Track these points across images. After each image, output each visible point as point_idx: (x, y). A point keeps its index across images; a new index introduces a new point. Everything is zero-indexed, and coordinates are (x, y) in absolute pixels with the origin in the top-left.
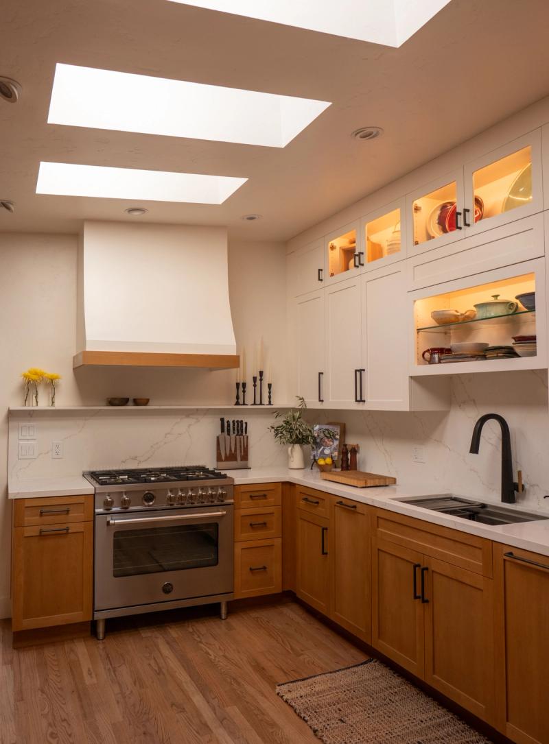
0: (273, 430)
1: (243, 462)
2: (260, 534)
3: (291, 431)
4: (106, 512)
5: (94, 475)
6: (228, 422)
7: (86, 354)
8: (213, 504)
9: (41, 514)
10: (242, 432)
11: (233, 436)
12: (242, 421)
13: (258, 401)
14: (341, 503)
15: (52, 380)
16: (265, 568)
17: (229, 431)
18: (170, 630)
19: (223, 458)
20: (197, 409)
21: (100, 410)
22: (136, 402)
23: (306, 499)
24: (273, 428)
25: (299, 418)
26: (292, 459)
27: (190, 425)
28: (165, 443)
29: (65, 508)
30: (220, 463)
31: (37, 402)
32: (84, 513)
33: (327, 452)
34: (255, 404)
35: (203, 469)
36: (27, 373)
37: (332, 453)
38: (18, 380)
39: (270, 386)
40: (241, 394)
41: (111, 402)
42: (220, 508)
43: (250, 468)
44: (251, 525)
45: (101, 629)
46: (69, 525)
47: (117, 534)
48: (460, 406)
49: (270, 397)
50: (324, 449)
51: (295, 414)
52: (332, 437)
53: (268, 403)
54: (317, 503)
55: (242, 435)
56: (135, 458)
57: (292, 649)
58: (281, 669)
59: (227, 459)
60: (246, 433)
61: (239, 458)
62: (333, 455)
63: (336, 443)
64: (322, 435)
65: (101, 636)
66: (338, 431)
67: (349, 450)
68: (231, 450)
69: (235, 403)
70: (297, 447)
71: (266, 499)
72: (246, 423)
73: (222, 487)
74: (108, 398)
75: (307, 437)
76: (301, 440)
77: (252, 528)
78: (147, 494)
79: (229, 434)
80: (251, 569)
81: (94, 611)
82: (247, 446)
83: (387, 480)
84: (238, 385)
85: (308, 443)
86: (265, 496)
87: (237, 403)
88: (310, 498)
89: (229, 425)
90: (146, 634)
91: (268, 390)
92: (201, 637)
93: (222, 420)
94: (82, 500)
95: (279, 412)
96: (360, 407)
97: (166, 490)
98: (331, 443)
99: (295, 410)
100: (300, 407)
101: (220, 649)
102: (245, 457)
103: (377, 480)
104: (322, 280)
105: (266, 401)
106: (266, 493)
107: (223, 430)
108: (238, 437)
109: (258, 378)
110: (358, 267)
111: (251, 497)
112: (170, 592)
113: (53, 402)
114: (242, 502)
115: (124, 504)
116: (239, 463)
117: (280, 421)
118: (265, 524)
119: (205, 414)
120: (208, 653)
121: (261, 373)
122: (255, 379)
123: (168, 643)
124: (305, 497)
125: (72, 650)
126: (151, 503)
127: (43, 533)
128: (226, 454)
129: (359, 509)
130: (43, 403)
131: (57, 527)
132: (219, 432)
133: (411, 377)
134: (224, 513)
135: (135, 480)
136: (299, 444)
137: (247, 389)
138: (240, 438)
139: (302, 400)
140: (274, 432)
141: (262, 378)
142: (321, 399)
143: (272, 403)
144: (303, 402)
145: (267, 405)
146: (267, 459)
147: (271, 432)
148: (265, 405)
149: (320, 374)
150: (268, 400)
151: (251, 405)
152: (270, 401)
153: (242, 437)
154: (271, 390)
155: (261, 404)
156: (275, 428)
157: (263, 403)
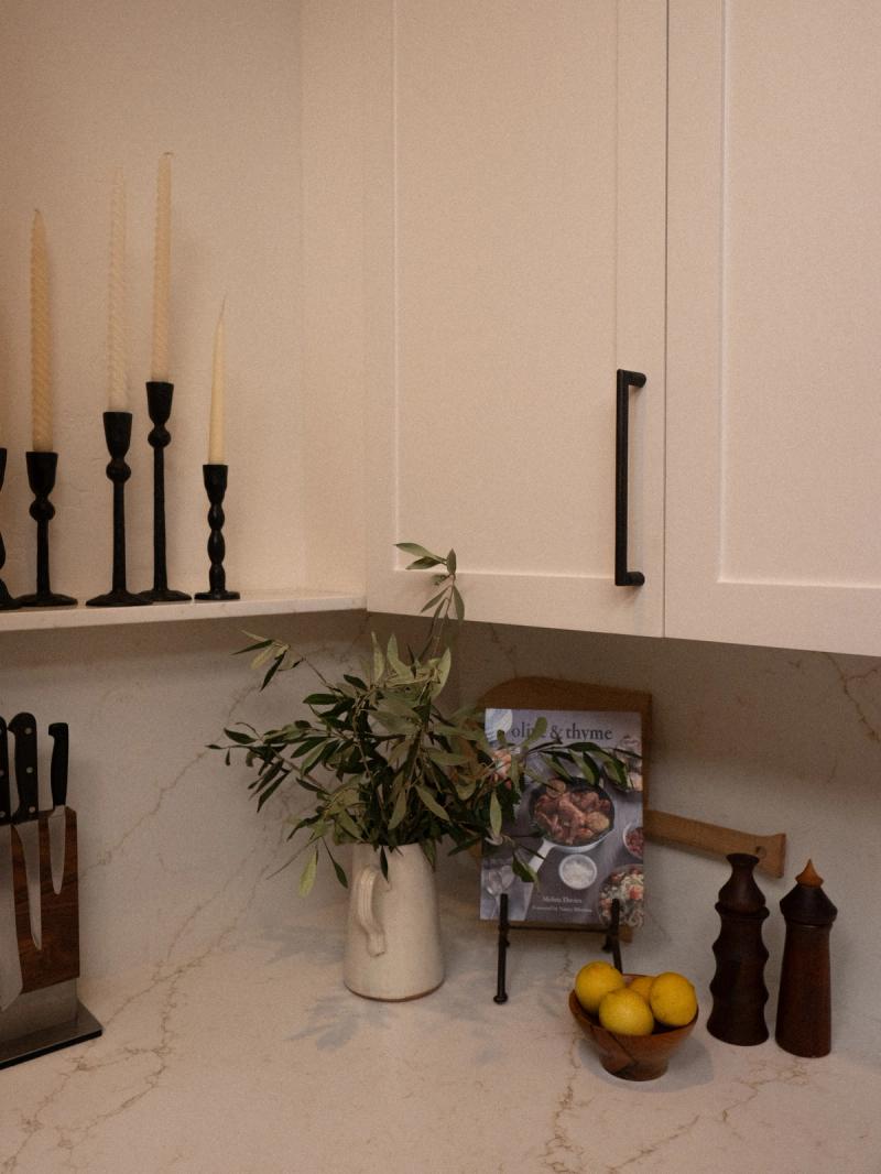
0: (242, 755)
1: (48, 996)
3: (360, 757)
12: (25, 722)
13: (140, 581)
24: (241, 738)
26: (374, 940)
33: (578, 871)
34: (119, 595)
37: (610, 881)
39: (216, 478)
49: (216, 549)
53: (205, 587)
55: (26, 813)
60: (59, 795)
62: (621, 895)
63: (631, 818)
64: (538, 768)
66: (636, 744)
70: (408, 863)
72: (60, 732)
82: (71, 880)
91: (207, 505)
98: (601, 819)
100: (430, 613)
102: (56, 959)
105: (190, 572)
109: (142, 426)
121: (160, 397)
122: (117, 427)
136: (416, 841)
137: (63, 496)
138: (16, 840)
139: (442, 569)
140: (250, 763)
141: (168, 426)
142: (631, 568)
143: (229, 587)
144: (443, 577)
145: (200, 597)
146: (199, 908)
147: (228, 763)
148: (186, 598)
149: (629, 382)
150: (209, 564)
151: (92, 603)
152: (217, 577)
153: (29, 828)
154: (225, 505)
155: (161, 592)
156: (258, 743)
157: (170, 586)
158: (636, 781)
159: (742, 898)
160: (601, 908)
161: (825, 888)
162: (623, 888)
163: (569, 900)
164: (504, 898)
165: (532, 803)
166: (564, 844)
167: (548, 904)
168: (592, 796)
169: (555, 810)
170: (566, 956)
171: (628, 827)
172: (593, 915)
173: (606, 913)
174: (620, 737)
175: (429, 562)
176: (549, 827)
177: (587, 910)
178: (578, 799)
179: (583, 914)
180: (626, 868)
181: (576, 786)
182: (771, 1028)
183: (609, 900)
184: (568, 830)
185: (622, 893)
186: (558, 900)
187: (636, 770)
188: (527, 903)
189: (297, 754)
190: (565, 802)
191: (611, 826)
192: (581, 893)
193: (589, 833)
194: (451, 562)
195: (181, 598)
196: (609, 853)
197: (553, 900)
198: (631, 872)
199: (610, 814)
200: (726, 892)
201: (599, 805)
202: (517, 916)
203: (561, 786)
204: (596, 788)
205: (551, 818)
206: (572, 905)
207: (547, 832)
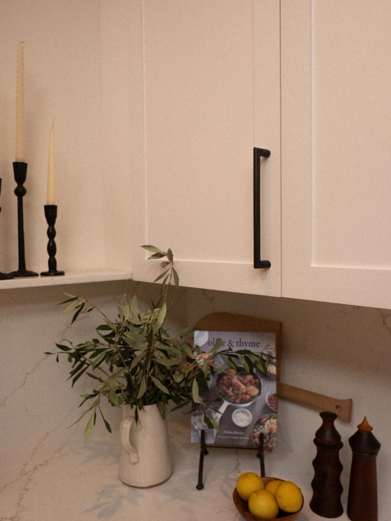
0: (65, 357)
13: (12, 265)
24: (64, 348)
33: (242, 417)
37: (259, 423)
39: (51, 212)
49: (52, 249)
50: (230, 410)
53: (46, 269)
66: (272, 350)
70: (150, 415)
91: (46, 226)
100: (160, 282)
105: (39, 261)
121: (21, 169)
136: (155, 403)
139: (165, 259)
140: (70, 360)
141: (25, 185)
143: (59, 268)
144: (167, 263)
145: (43, 274)
147: (58, 360)
148: (36, 275)
150: (48, 257)
152: (52, 263)
154: (56, 226)
155: (22, 271)
156: (73, 351)
157: (28, 268)
158: (272, 369)
159: (328, 437)
160: (254, 437)
161: (374, 432)
162: (266, 426)
163: (237, 433)
164: (203, 432)
165: (218, 381)
166: (235, 403)
167: (226, 435)
168: (250, 377)
169: (230, 385)
170: (237, 460)
171: (268, 394)
172: (250, 441)
173: (257, 440)
174: (264, 346)
175: (159, 255)
176: (227, 394)
177: (246, 438)
178: (242, 379)
179: (245, 440)
180: (267, 415)
181: (240, 371)
182: (345, 506)
183: (258, 433)
184: (237, 395)
185: (265, 429)
186: (232, 433)
187: (273, 364)
188: (215, 434)
189: (92, 357)
190: (236, 380)
191: (260, 393)
192: (244, 429)
193: (248, 397)
194: (170, 255)
195: (33, 275)
196: (259, 407)
197: (229, 432)
198: (270, 418)
199: (259, 387)
200: (320, 433)
201: (253, 382)
202: (210, 441)
203: (234, 372)
204: (251, 373)
205: (228, 388)
206: (239, 436)
207: (226, 396)
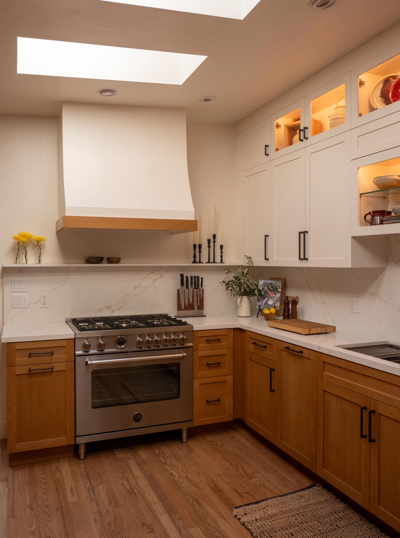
0: (224, 284)
1: (200, 311)
2: (216, 371)
3: (240, 285)
4: (84, 353)
5: (75, 322)
6: (187, 277)
7: (66, 219)
8: (175, 347)
9: (30, 356)
10: (198, 286)
11: (191, 289)
12: (198, 277)
13: (212, 260)
14: (288, 348)
15: (39, 242)
16: (219, 400)
17: (187, 284)
18: (140, 452)
19: (183, 308)
20: (161, 267)
21: (80, 267)
22: (110, 261)
23: (255, 344)
24: (224, 282)
25: (247, 274)
26: (241, 309)
27: (155, 280)
28: (134, 295)
29: (50, 350)
30: (180, 312)
31: (26, 260)
32: (66, 354)
33: (270, 302)
34: (209, 262)
35: (166, 317)
36: (17, 236)
37: (275, 304)
38: (10, 242)
39: (221, 247)
40: (197, 254)
41: (89, 261)
42: (181, 351)
43: (205, 316)
44: (207, 364)
45: (82, 451)
46: (53, 365)
47: (93, 373)
48: (396, 263)
49: (221, 257)
50: (268, 300)
51: (244, 271)
52: (275, 290)
53: (220, 262)
54: (266, 347)
55: (198, 288)
56: (109, 307)
57: (244, 472)
58: (236, 491)
59: (186, 308)
60: (202, 286)
61: (196, 308)
62: (276, 305)
63: (278, 295)
64: (266, 288)
65: (82, 457)
66: (280, 285)
67: (290, 301)
68: (189, 301)
69: (192, 262)
70: (245, 298)
71: (220, 342)
72: (202, 278)
73: (183, 333)
74: (86, 257)
75: (254, 290)
76: (248, 293)
77: (209, 367)
78: (118, 339)
79: (187, 288)
80: (207, 401)
81: (76, 436)
82: (203, 297)
83: (328, 328)
84: (195, 246)
85: (254, 295)
86: (219, 340)
87: (194, 262)
88: (258, 343)
89: (187, 280)
90: (120, 455)
91: (220, 250)
92: (166, 458)
93: (182, 276)
94: (64, 344)
95: (230, 269)
96: (303, 264)
97: (135, 336)
98: (274, 295)
99: (243, 267)
100: (248, 265)
101: (183, 471)
102: (201, 307)
103: (319, 329)
104: (268, 155)
105: (218, 259)
106: (220, 337)
107: (182, 284)
108: (194, 290)
109: (212, 240)
110: (302, 140)
111: (207, 341)
112: (140, 421)
113: (40, 261)
114: (200, 345)
115: (101, 347)
116: (196, 311)
117: (231, 277)
118: (219, 363)
119: (168, 271)
120: (172, 474)
121: (214, 236)
122: (209, 241)
123: (138, 464)
124: (254, 341)
125: (58, 469)
126: (123, 346)
127: (32, 372)
128: (185, 304)
129: (305, 354)
130: (32, 262)
131: (44, 366)
132: (179, 286)
133: (353, 237)
134: (185, 354)
135: (110, 327)
136: (247, 295)
137: (202, 250)
138: (197, 291)
139: (249, 259)
140: (225, 286)
141: (215, 240)
142: (267, 258)
143: (223, 262)
144: (250, 260)
146: (219, 308)
148: (217, 263)
149: (266, 236)
150: (221, 259)
151: (205, 263)
153: (198, 290)
154: (223, 251)
155: (214, 262)
156: (227, 283)
157: (215, 262)
159: (286, 301)
160: (273, 307)
161: (296, 299)
162: (276, 304)
164: (260, 305)
165: (265, 293)
168: (273, 292)
169: (268, 294)
171: (278, 296)
176: (267, 296)
178: (271, 292)
180: (277, 302)
181: (271, 290)
184: (270, 297)
186: (267, 306)
187: (280, 289)
190: (270, 293)
191: (276, 296)
192: (271, 305)
193: (273, 297)
196: (275, 300)
198: (278, 302)
199: (276, 294)
200: (284, 301)
201: (274, 293)
202: (261, 308)
203: (269, 291)
204: (274, 291)
205: (267, 295)
206: (269, 307)
207: (267, 297)
